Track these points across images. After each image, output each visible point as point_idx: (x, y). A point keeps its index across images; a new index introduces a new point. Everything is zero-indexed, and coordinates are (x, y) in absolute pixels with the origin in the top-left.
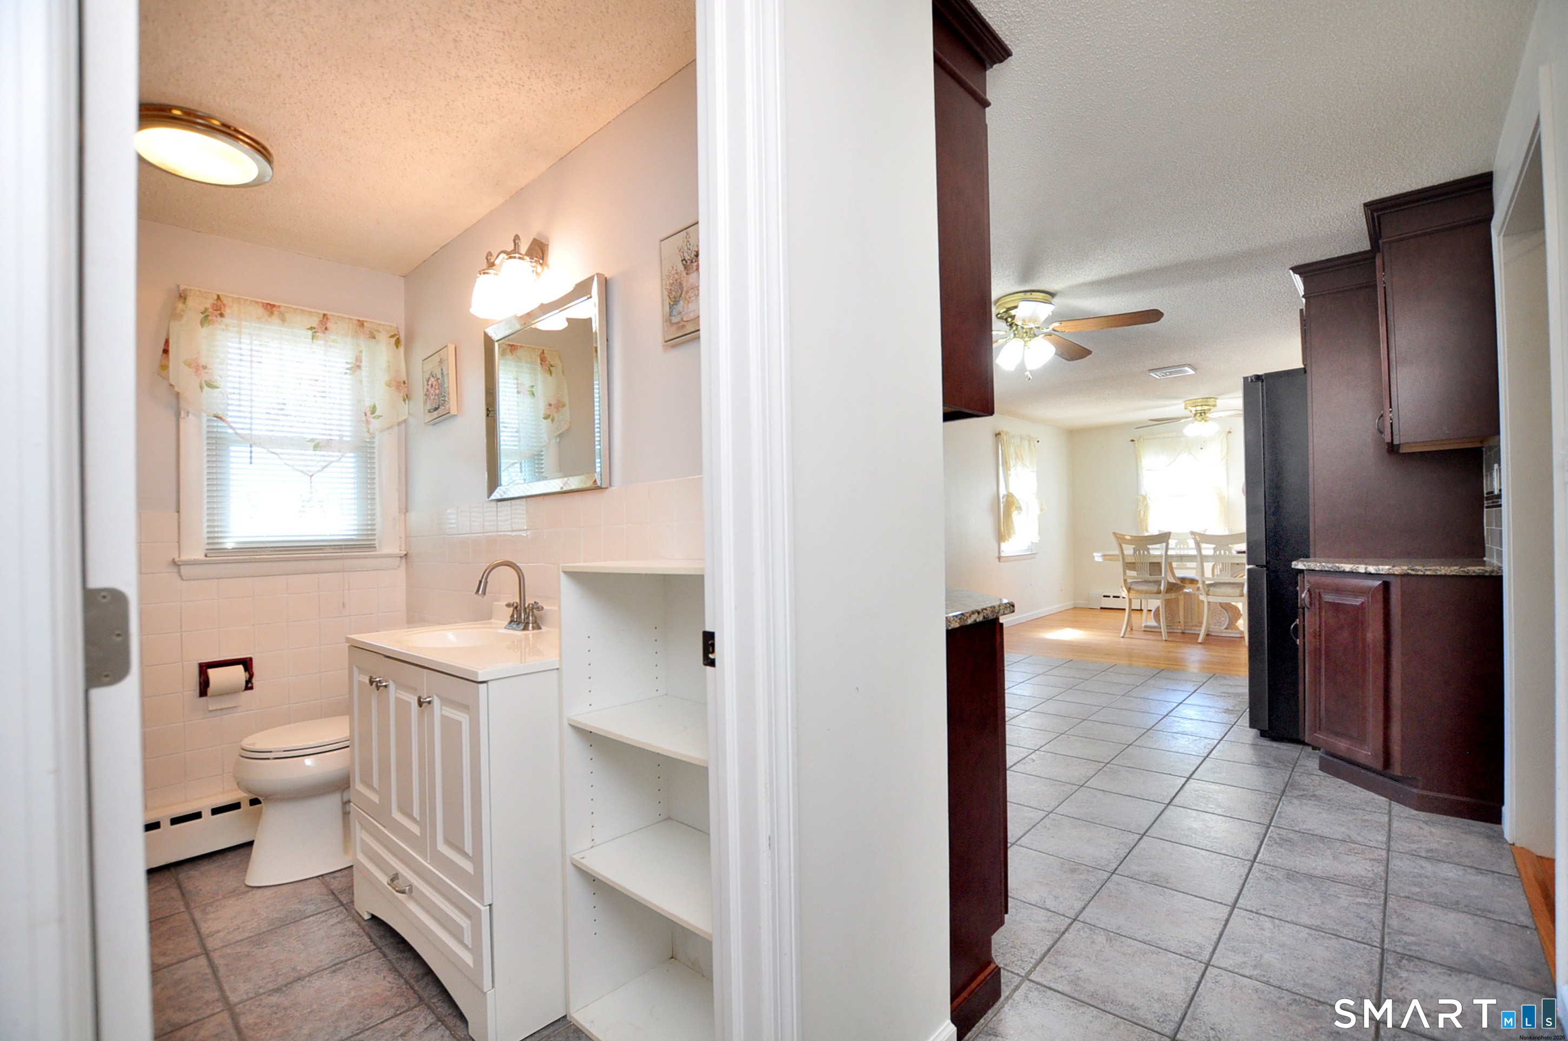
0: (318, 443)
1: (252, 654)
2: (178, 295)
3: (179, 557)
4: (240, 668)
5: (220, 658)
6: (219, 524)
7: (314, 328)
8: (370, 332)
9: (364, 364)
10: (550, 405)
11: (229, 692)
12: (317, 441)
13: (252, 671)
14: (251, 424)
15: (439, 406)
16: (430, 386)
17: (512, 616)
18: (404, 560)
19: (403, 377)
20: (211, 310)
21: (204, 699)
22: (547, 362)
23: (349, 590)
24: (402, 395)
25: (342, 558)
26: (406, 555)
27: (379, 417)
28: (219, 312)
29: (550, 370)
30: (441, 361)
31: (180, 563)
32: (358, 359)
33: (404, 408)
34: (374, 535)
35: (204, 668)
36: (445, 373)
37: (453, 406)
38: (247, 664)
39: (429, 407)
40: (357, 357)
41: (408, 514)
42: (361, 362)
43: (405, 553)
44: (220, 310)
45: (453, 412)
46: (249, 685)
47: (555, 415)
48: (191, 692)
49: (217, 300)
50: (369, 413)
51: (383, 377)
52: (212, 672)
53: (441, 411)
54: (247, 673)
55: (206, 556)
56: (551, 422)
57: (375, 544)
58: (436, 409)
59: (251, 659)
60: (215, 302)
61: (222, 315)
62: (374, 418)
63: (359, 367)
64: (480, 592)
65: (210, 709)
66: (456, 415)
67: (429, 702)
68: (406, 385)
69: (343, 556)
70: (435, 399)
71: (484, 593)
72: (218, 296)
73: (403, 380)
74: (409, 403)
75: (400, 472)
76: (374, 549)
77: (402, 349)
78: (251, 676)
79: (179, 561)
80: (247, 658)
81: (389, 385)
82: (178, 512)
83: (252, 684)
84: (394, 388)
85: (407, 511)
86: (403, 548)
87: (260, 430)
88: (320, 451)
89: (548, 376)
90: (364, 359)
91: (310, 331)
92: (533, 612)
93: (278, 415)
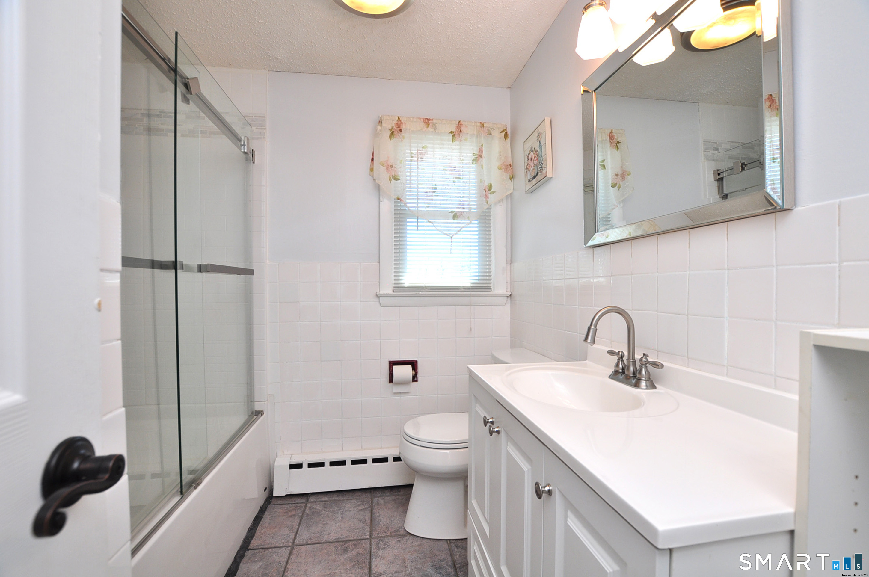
0: (456, 214)
1: (417, 358)
2: (378, 121)
3: (379, 292)
4: (410, 367)
5: (400, 359)
6: (401, 270)
7: (453, 132)
8: (488, 130)
9: (484, 154)
10: (617, 175)
11: (403, 383)
12: (455, 212)
13: (417, 370)
14: (418, 203)
15: (537, 173)
16: (530, 160)
17: (617, 365)
18: (509, 299)
19: (510, 161)
20: (395, 127)
21: (391, 384)
22: (615, 140)
23: (474, 319)
24: (508, 175)
25: (470, 296)
26: (511, 295)
27: (494, 192)
28: (399, 129)
29: (617, 145)
30: (539, 136)
31: (379, 296)
32: (481, 151)
33: (510, 184)
34: (491, 280)
35: (392, 365)
36: (542, 143)
37: (549, 171)
38: (414, 364)
39: (529, 177)
40: (479, 149)
41: (512, 265)
42: (482, 152)
43: (511, 293)
44: (400, 127)
45: (549, 175)
46: (415, 379)
47: (621, 183)
48: (384, 379)
49: (398, 120)
50: (487, 190)
51: (496, 164)
52: (395, 368)
53: (539, 178)
54: (414, 371)
55: (393, 292)
56: (618, 189)
57: (491, 287)
58: (535, 177)
59: (416, 362)
60: (397, 123)
61: (401, 130)
62: (490, 193)
63: (481, 156)
64: (589, 340)
65: (394, 392)
66: (552, 178)
67: (549, 492)
68: (512, 167)
69: (471, 294)
70: (534, 169)
71: (593, 342)
72: (399, 118)
73: (509, 163)
74: (513, 181)
75: (507, 233)
76: (491, 290)
77: (509, 140)
78: (416, 374)
79: (379, 294)
80: (414, 361)
81: (500, 168)
82: (379, 262)
83: (417, 378)
84: (503, 170)
85: (511, 262)
86: (509, 290)
87: (423, 207)
88: (457, 220)
89: (615, 151)
90: (484, 149)
91: (450, 134)
92: (646, 367)
93: (432, 196)
